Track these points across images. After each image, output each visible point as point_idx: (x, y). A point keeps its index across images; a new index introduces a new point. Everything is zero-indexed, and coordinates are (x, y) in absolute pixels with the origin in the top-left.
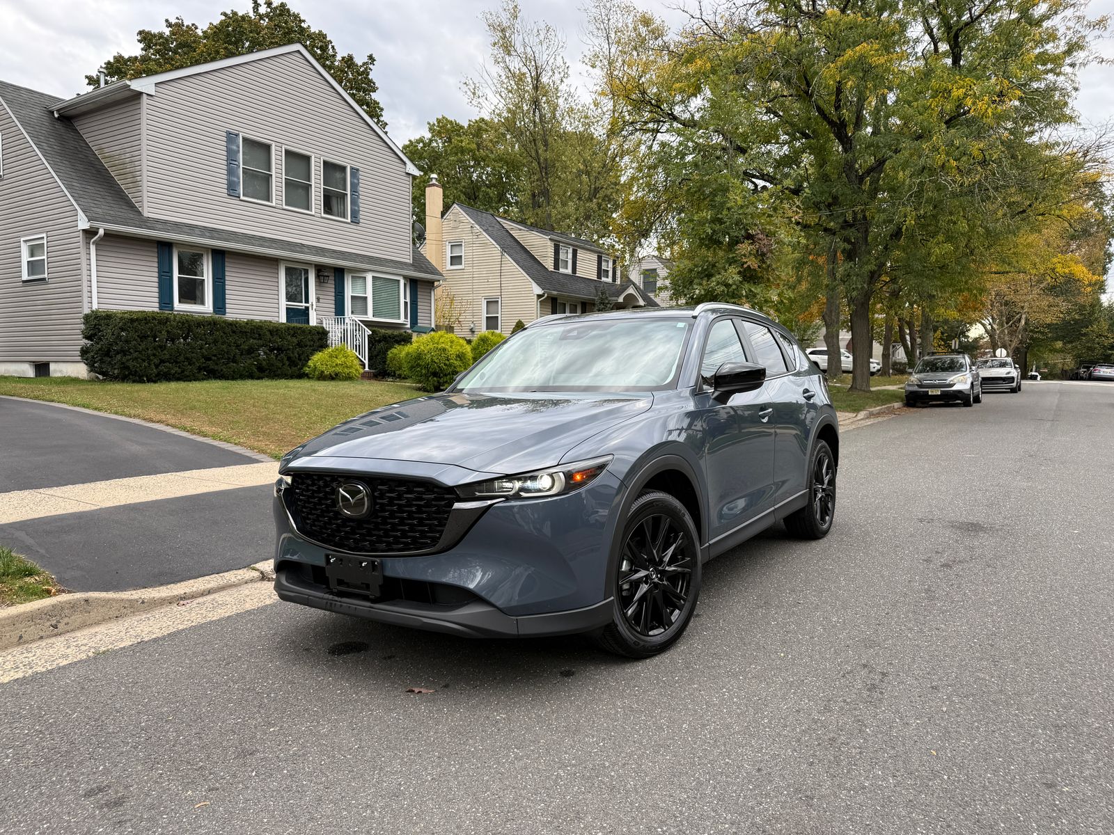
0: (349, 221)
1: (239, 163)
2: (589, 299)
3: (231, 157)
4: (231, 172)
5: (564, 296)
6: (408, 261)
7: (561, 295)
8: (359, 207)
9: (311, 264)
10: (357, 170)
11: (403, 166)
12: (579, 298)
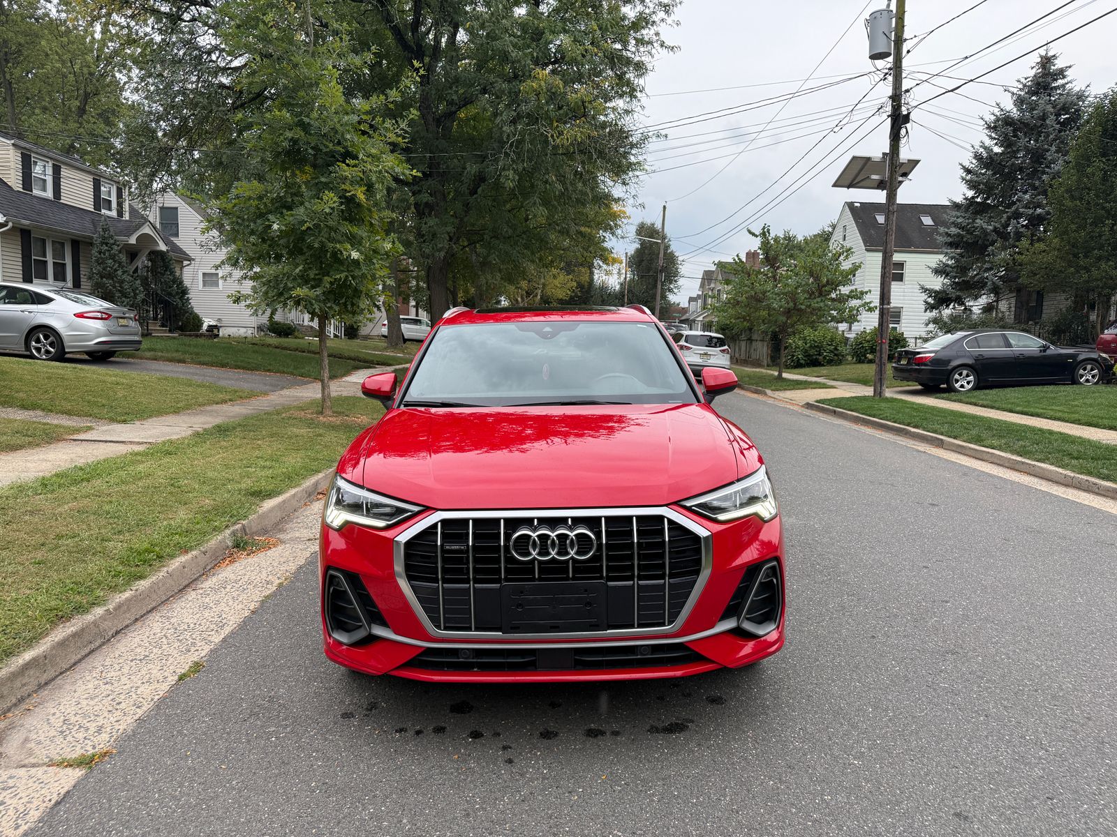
2: (85, 237)
5: (41, 228)
7: (37, 227)
12: (68, 233)
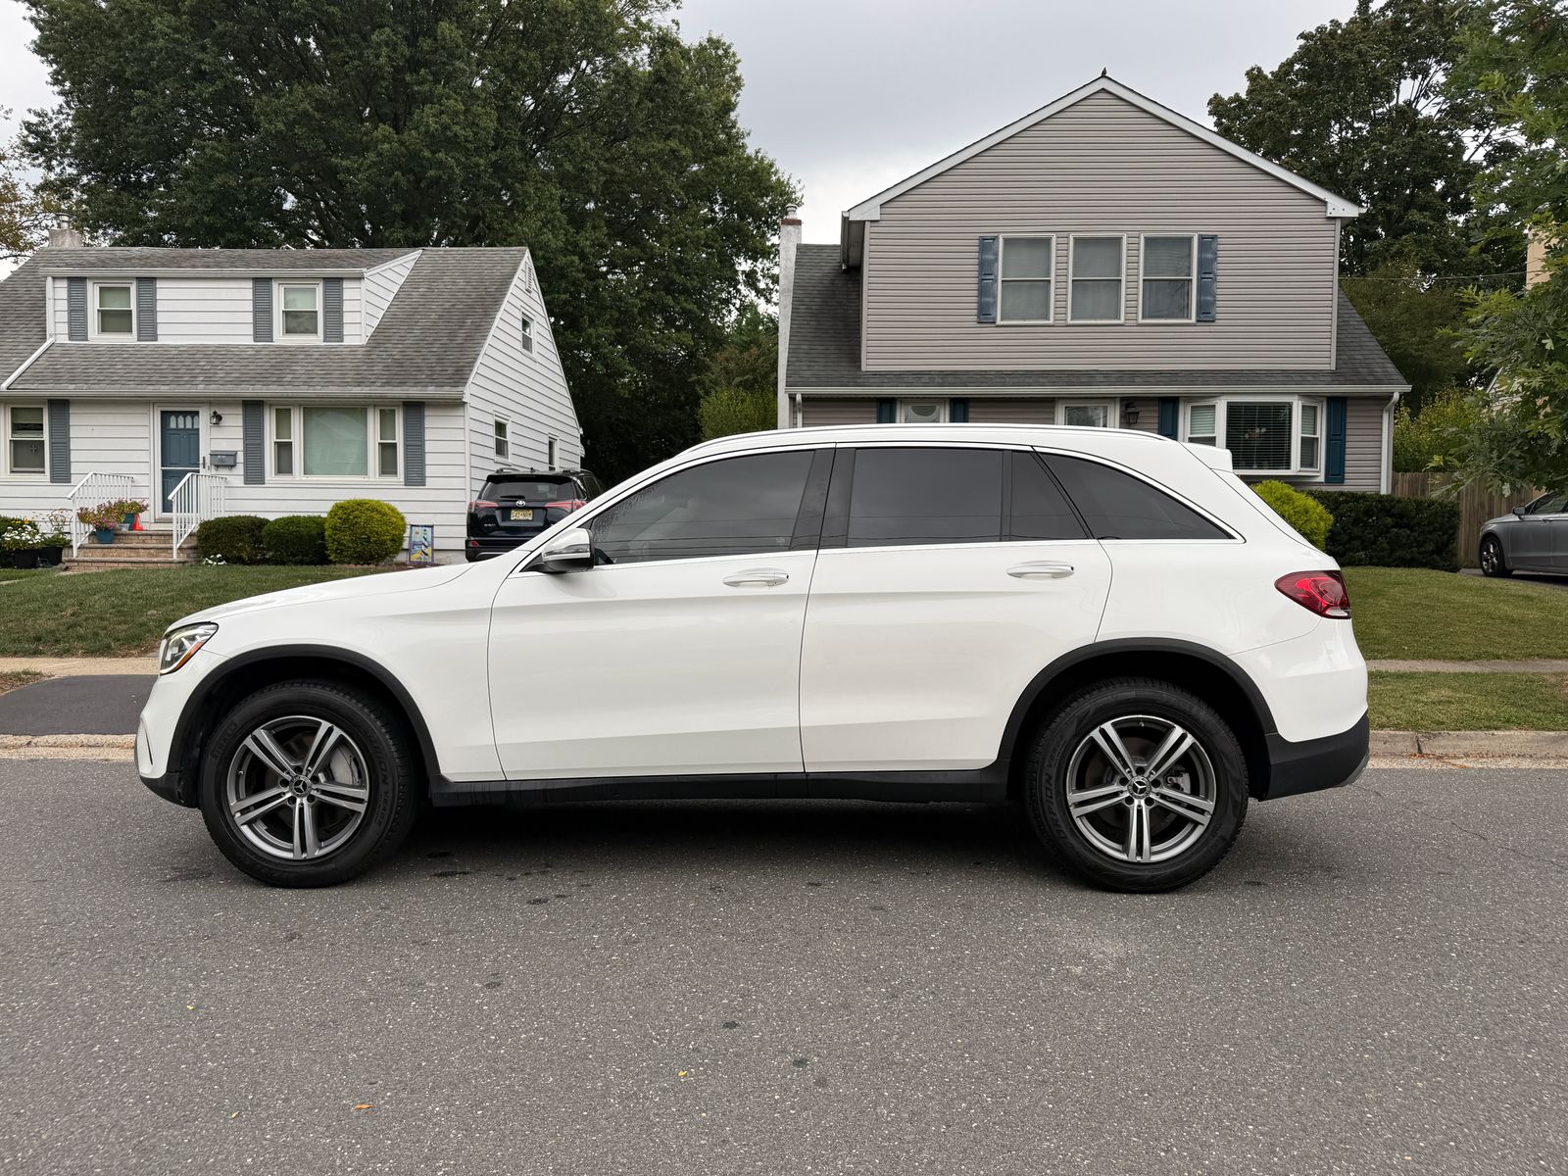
0: (1193, 320)
1: (996, 276)
3: (985, 269)
4: (984, 290)
6: (1327, 367)
8: (1214, 295)
9: (1116, 398)
10: (1214, 238)
11: (1322, 208)
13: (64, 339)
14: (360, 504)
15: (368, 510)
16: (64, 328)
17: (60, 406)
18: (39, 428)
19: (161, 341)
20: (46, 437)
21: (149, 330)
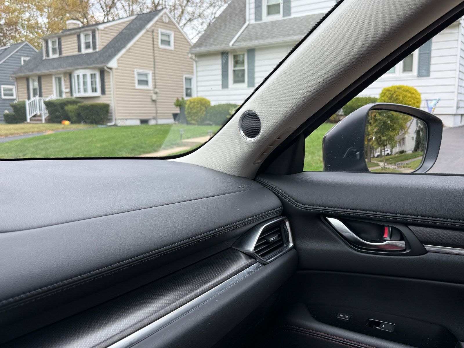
13: (253, 22)
14: (399, 88)
15: (404, 91)
16: (253, 16)
17: (251, 51)
18: (243, 62)
19: (293, 16)
20: (246, 67)
21: (287, 11)
